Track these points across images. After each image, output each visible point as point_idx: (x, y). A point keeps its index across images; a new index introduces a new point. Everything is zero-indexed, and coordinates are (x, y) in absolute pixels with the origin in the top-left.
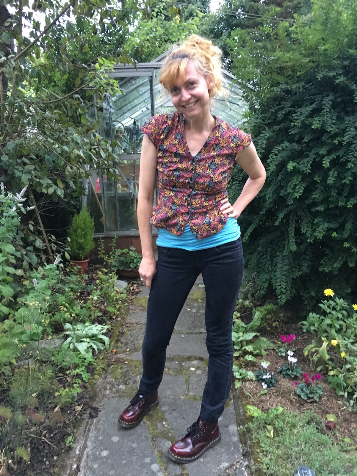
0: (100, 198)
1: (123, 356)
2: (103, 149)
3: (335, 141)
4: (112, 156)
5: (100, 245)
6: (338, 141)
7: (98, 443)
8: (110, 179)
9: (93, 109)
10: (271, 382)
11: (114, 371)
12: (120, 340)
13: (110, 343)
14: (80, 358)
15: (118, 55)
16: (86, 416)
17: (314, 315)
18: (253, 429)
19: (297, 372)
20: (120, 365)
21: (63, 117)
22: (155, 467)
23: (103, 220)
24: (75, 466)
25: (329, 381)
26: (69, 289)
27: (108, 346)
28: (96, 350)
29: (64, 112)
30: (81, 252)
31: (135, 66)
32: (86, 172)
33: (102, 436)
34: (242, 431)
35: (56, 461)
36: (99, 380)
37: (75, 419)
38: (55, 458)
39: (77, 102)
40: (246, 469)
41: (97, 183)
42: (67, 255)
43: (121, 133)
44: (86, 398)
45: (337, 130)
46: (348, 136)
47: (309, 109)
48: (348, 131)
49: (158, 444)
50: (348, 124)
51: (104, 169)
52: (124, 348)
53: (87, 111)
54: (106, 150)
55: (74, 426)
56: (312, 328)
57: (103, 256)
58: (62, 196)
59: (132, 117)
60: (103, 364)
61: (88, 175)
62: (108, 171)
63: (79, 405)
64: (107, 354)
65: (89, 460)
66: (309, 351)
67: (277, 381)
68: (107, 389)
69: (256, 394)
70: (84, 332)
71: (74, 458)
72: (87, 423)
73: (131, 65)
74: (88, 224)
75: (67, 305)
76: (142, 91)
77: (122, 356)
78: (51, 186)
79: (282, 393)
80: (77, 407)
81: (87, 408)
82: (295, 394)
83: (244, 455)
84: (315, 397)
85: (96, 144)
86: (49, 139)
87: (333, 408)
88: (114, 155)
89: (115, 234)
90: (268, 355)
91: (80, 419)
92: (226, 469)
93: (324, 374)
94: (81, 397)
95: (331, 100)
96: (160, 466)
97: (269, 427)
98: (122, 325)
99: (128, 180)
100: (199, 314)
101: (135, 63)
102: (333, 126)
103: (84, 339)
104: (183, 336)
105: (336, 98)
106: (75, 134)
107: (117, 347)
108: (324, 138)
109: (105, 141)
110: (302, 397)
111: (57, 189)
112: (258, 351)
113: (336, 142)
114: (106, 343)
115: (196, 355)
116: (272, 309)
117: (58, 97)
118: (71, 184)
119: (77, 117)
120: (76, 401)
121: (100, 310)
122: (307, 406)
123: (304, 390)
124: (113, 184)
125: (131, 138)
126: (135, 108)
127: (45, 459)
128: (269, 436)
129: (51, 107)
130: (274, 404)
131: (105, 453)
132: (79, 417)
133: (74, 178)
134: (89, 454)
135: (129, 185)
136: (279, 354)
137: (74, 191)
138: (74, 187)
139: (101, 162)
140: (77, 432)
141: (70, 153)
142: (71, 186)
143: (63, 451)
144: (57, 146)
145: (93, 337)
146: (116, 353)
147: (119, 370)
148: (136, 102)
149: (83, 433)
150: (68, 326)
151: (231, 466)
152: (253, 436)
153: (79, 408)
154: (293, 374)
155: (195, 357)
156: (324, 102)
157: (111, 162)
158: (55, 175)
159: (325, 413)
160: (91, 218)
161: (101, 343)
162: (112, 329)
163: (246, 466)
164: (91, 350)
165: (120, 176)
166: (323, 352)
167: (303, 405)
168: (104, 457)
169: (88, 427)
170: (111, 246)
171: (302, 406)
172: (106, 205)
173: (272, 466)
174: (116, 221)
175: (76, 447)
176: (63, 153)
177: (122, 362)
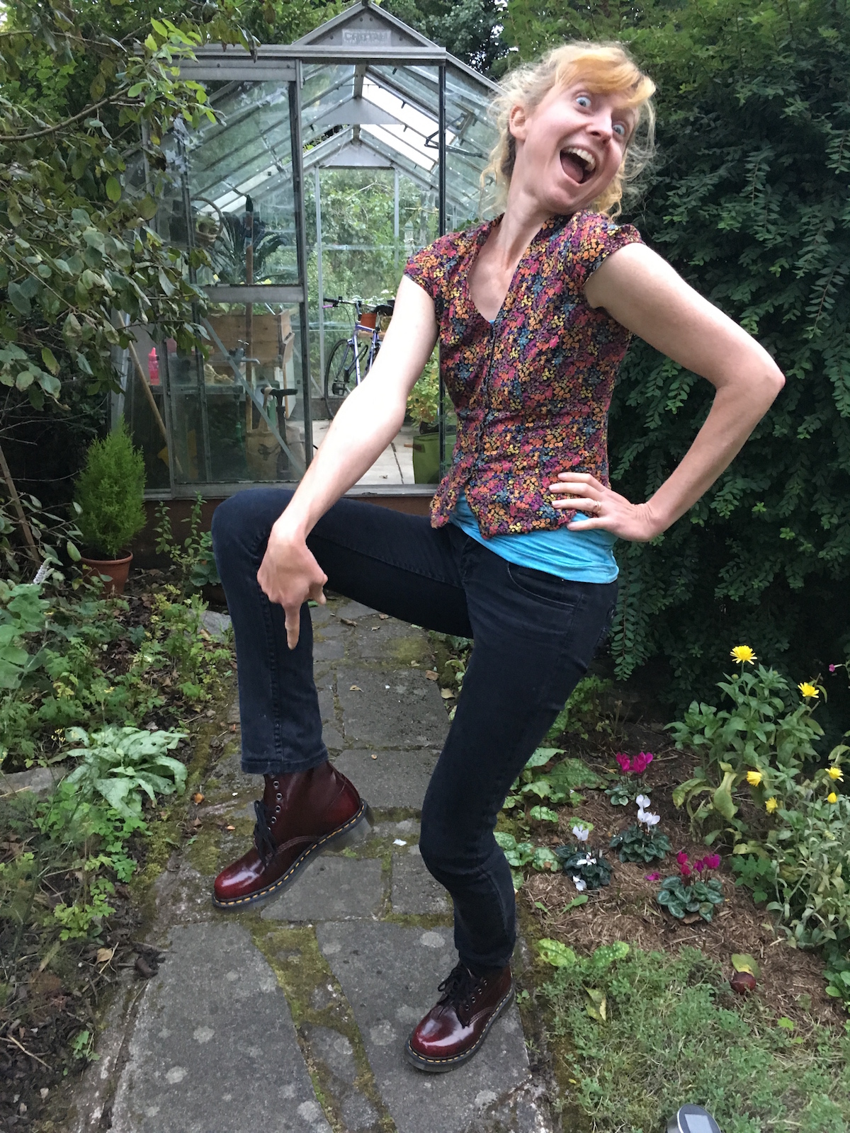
0: (158, 399)
1: (221, 812)
2: (167, 272)
3: (772, 269)
4: (191, 291)
5: (162, 519)
6: (782, 267)
7: (158, 1046)
8: (184, 351)
9: (139, 165)
10: (597, 876)
11: (198, 851)
12: (214, 768)
13: (189, 774)
14: (109, 820)
15: (208, 19)
16: (127, 973)
17: (704, 707)
18: (555, 1000)
19: (659, 849)
20: (215, 835)
21: (58, 180)
22: (308, 1109)
23: (167, 454)
24: (97, 1114)
25: (735, 868)
26: (79, 640)
27: (184, 786)
28: (152, 796)
29: (61, 168)
30: (109, 538)
31: (252, 52)
32: (120, 331)
33: (168, 1028)
34: (528, 1003)
35: (48, 1101)
36: (160, 877)
37: (98, 984)
38: (45, 1092)
39: (95, 141)
40: (539, 1106)
41: (152, 359)
42: (72, 549)
43: (213, 231)
44: (124, 926)
45: (779, 239)
46: (810, 255)
47: (711, 179)
48: (808, 244)
49: (315, 1045)
50: (808, 223)
51: (168, 323)
52: (224, 791)
53: (122, 167)
54: (173, 274)
55: (93, 1003)
56: (698, 740)
57: (167, 548)
58: (57, 395)
59: (241, 189)
60: (169, 832)
61: (126, 340)
62: (181, 331)
63: (108, 946)
64: (180, 805)
65: (134, 1095)
66: (687, 794)
67: (611, 871)
68: (181, 900)
69: (560, 904)
70: (120, 752)
71: (96, 1089)
72: (130, 992)
73: (240, 50)
74: (128, 467)
75: (74, 679)
76: (265, 122)
77: (219, 810)
78: (25, 369)
79: (623, 903)
80: (101, 951)
81: (129, 954)
82: (655, 905)
83: (534, 1070)
84: (703, 911)
85: (147, 257)
86: (18, 240)
87: (746, 937)
88: (196, 289)
89: (198, 492)
90: (585, 803)
91: (110, 984)
92: (490, 1109)
93: (721, 851)
94: (111, 925)
95: (766, 160)
96: (322, 1107)
97: (595, 994)
98: (220, 729)
99: (233, 353)
100: (413, 698)
101: (252, 42)
102: (771, 227)
103: (120, 770)
104: (374, 756)
105: (778, 156)
106: (89, 228)
107: (207, 787)
108: (744, 259)
109: (172, 251)
110: (673, 911)
111: (42, 377)
112: (561, 795)
113: (776, 269)
114: (177, 778)
115: (408, 804)
116: (596, 688)
117: (43, 124)
118: (83, 362)
119: (97, 183)
120: (100, 936)
121: (163, 690)
122: (684, 934)
123: (677, 893)
124: (193, 362)
125: (239, 245)
126: (247, 168)
127: (16, 1098)
128: (595, 1016)
129: (24, 153)
130: (605, 932)
131: (176, 1075)
132: (107, 978)
133: (89, 346)
134: (135, 1078)
135: (234, 367)
136: (613, 801)
137: (92, 380)
138: (90, 371)
139: (161, 305)
140: (102, 1018)
141: (76, 277)
142: (81, 366)
143: (65, 1073)
144: (39, 258)
145: (145, 763)
146: (203, 803)
147: (213, 849)
148: (251, 150)
149: (117, 1021)
150: (77, 733)
151: (504, 1098)
152: (557, 1019)
153: (107, 955)
154: (648, 853)
155: (406, 810)
156: (750, 166)
157: (187, 306)
158: (39, 335)
159: (728, 950)
160: (135, 450)
161: (165, 777)
162: (193, 739)
163: (539, 1098)
164: (137, 797)
165: (213, 343)
166: (723, 799)
167: (674, 931)
168: (176, 1086)
169: (131, 1005)
170: (190, 523)
171: (670, 935)
172: (175, 417)
173: (605, 1096)
174: (200, 459)
175: (102, 1059)
176: (55, 278)
177: (219, 826)
